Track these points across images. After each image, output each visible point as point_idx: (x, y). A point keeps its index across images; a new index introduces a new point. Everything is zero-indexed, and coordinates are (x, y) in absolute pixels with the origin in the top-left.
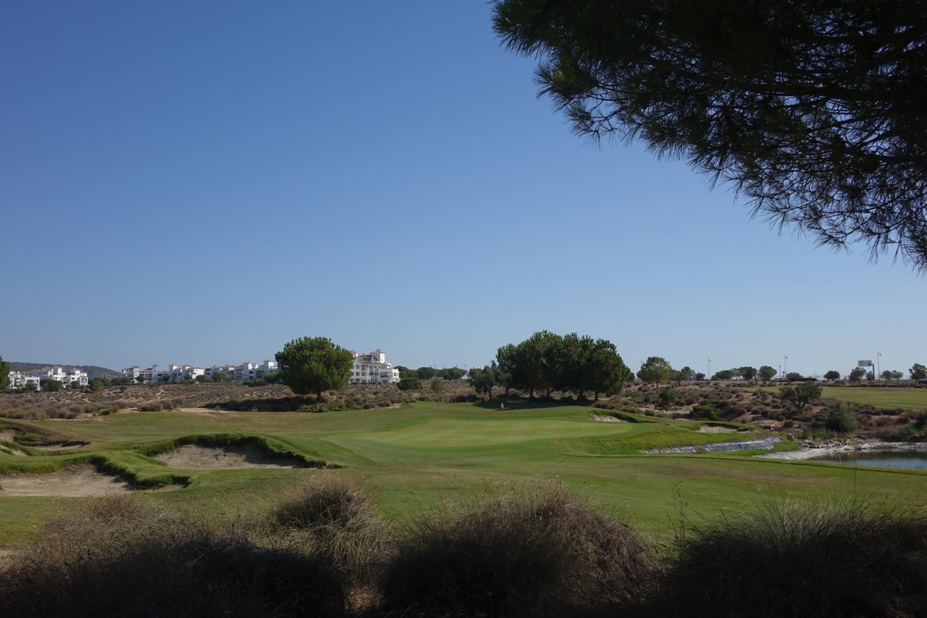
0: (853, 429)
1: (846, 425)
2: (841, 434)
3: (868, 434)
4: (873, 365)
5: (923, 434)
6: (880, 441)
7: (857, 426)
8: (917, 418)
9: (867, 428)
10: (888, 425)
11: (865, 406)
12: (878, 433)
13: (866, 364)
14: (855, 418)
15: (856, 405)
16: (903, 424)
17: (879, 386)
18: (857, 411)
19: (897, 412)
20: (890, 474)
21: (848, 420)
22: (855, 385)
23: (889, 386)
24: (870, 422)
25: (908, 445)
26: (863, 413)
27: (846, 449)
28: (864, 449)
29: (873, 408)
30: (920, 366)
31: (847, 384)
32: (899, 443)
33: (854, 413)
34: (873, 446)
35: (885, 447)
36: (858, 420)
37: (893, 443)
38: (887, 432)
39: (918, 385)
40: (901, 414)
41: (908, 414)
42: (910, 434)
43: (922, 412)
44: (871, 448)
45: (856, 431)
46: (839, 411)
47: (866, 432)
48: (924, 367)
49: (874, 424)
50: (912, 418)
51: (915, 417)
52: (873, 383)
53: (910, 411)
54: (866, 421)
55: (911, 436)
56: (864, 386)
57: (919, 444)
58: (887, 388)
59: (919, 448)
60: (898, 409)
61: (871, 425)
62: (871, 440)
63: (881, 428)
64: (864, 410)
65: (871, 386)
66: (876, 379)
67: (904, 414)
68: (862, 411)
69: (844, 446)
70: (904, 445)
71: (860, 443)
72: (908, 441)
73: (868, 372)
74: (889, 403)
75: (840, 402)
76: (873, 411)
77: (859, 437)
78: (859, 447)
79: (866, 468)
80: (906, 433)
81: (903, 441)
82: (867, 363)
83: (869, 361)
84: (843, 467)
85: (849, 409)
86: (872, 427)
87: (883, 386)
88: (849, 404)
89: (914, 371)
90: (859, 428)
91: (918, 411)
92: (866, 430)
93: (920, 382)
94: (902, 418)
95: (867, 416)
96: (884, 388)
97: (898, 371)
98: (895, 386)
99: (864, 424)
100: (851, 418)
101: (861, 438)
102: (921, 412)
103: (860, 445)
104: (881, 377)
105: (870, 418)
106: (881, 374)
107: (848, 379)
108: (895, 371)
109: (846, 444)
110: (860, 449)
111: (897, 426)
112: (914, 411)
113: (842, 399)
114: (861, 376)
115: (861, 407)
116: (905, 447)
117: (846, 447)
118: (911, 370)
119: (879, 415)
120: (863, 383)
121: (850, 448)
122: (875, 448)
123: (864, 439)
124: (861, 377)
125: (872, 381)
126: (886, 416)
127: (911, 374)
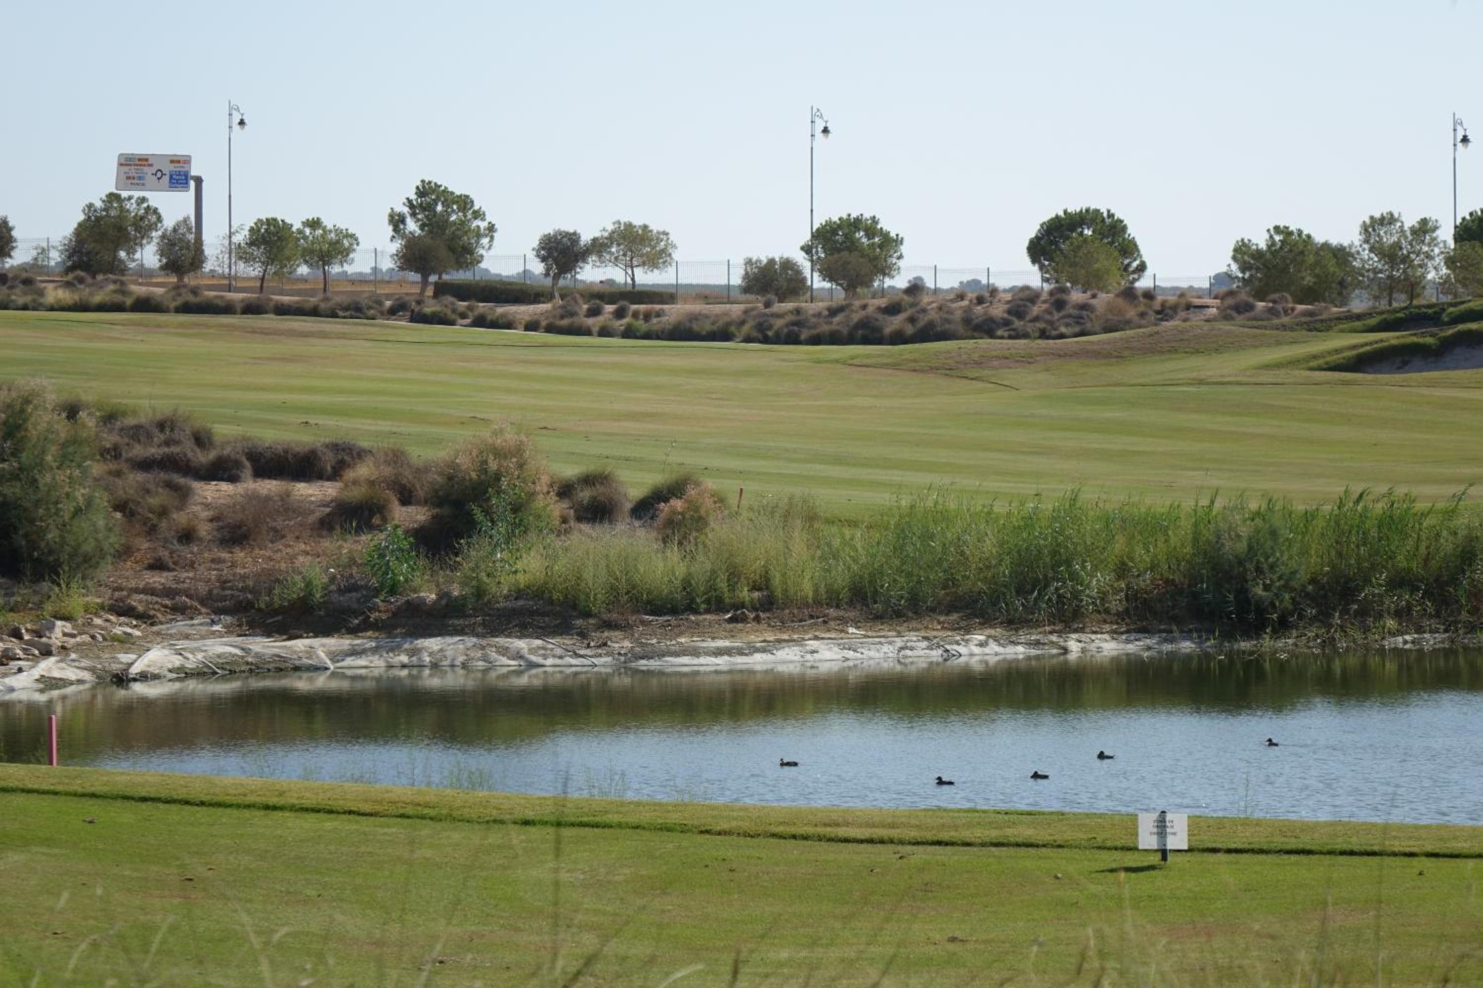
0: (87, 559)
1: (52, 535)
2: (22, 592)
3: (169, 593)
4: (199, 181)
5: (456, 592)
6: (229, 631)
7: (115, 540)
8: (437, 499)
9: (164, 554)
10: (278, 535)
11: (161, 426)
12: (223, 583)
13: (159, 174)
14: (102, 499)
15: (110, 418)
16: (359, 530)
17: (227, 309)
18: (114, 453)
19: (328, 460)
20: (329, 824)
21: (67, 508)
22: (97, 299)
23: (282, 310)
24: (180, 518)
25: (375, 650)
26: (145, 465)
27: (48, 683)
28: (144, 677)
29: (201, 440)
30: (447, 196)
31: (54, 294)
32: (333, 643)
33: (97, 469)
34: (193, 661)
35: (256, 669)
36: (121, 506)
37: (300, 644)
38: (273, 579)
39: (430, 308)
40: (350, 475)
41: (387, 471)
42: (393, 591)
43: (463, 461)
44: (184, 674)
45: (106, 572)
46: (15, 453)
47: (158, 579)
48: (465, 202)
49: (204, 530)
50: (407, 498)
51: (421, 493)
52: (195, 291)
53: (396, 457)
54: (163, 512)
55: (398, 601)
56: (144, 305)
57: (433, 644)
58: (269, 321)
59: (435, 666)
60: (335, 447)
61: (187, 536)
62: (181, 625)
63: (240, 555)
64: (154, 451)
65: (186, 309)
66: (208, 267)
67: (363, 471)
68: (139, 451)
69: (35, 660)
70: (354, 652)
71: (125, 641)
72: (376, 626)
73: (169, 223)
74: (283, 407)
75: (27, 401)
76: (203, 458)
77: (124, 611)
78: (115, 667)
79: (197, 792)
80: (374, 582)
81: (353, 631)
82: (168, 168)
83: (175, 160)
84: (76, 787)
85: (74, 441)
86: (187, 552)
87: (252, 309)
88: (72, 411)
89: (412, 226)
90: (125, 553)
91: (438, 455)
92: (158, 566)
93: (441, 290)
94: (356, 494)
95: (170, 486)
96: (250, 320)
97: (328, 223)
98: (314, 312)
99: (151, 531)
100: (80, 493)
101: (127, 612)
102: (453, 465)
103: (125, 658)
104: (241, 253)
105: (183, 495)
106: (241, 238)
107: (55, 257)
108: (314, 224)
109: (47, 652)
110: (121, 679)
111: (327, 544)
112: (418, 454)
113: (34, 383)
114: (132, 245)
115: (137, 433)
116: (362, 662)
117: (49, 667)
118: (397, 221)
119: (233, 479)
120: (139, 290)
121: (71, 674)
122: (200, 674)
123: (144, 618)
124: (131, 251)
125: (190, 280)
126: (270, 487)
127: (396, 246)
